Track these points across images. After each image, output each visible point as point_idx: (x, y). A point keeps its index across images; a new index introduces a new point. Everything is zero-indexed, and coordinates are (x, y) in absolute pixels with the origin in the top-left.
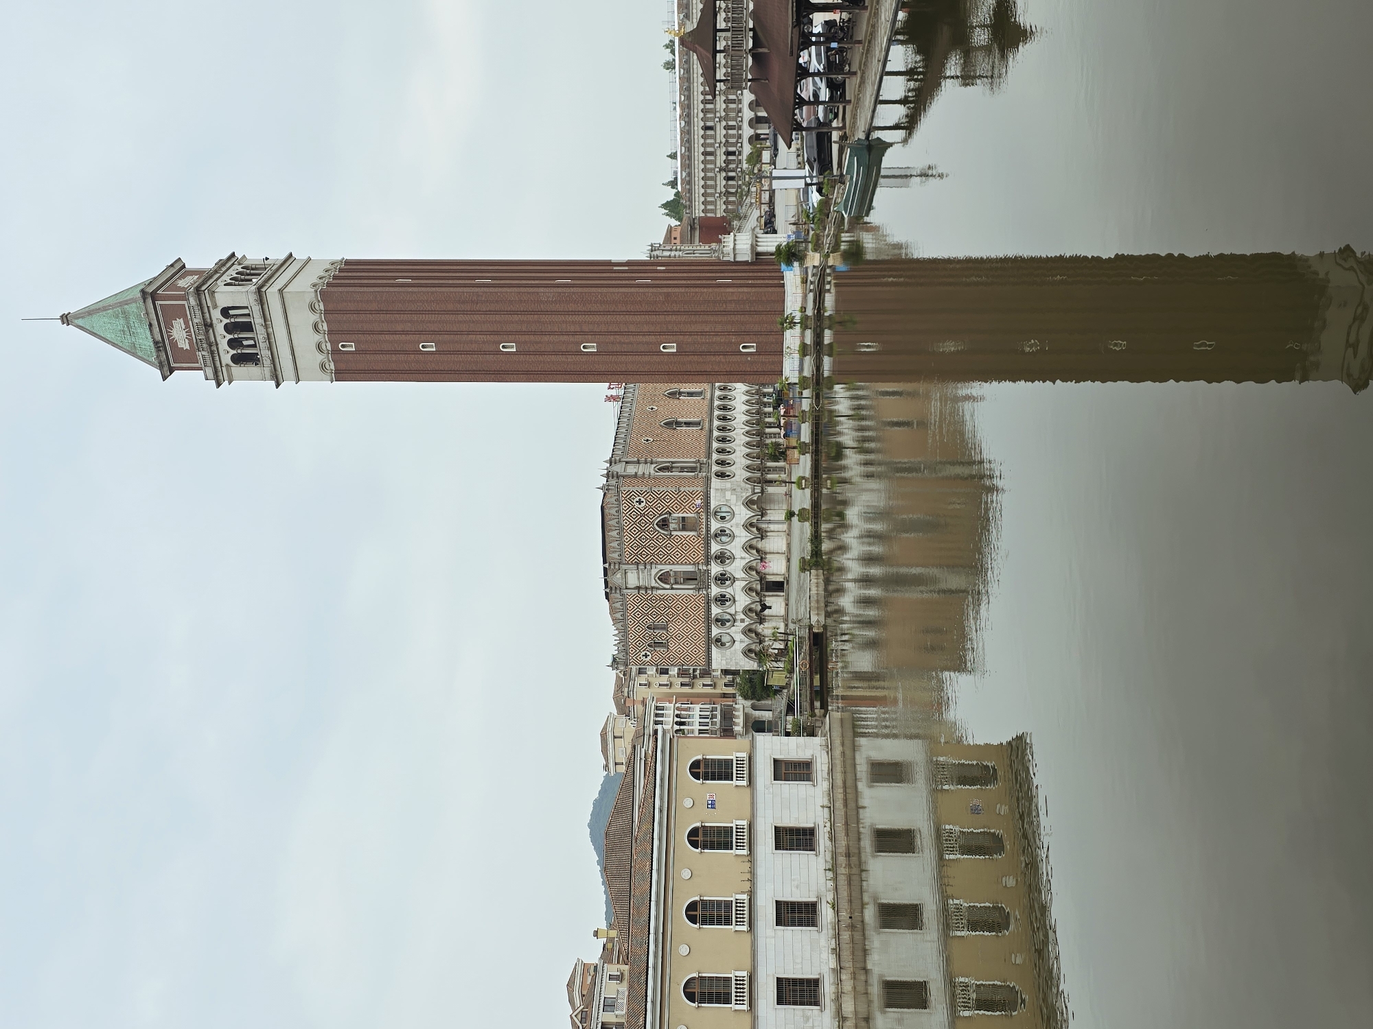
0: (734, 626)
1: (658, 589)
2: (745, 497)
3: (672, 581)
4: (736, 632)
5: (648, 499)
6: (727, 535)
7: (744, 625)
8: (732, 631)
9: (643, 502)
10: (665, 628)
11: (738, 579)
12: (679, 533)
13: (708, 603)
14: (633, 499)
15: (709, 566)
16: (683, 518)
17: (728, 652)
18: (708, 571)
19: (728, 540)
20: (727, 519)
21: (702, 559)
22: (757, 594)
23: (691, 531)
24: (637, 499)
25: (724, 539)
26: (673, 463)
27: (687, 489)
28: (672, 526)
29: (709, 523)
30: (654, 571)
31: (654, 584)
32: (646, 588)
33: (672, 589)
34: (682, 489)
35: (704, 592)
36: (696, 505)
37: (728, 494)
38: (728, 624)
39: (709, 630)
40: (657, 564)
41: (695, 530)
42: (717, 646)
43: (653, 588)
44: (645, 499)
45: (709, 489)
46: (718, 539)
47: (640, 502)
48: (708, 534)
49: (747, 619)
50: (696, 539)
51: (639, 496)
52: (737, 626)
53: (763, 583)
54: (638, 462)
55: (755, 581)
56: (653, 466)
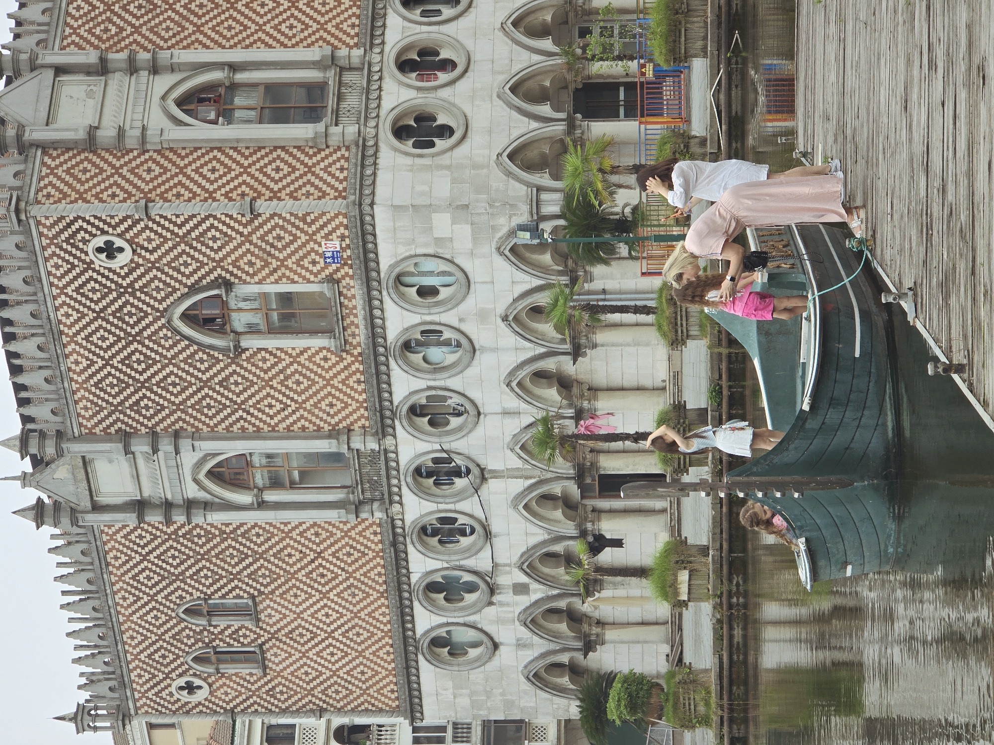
0: (491, 603)
1: (207, 506)
3: (259, 479)
4: (499, 621)
5: (140, 240)
6: (447, 343)
7: (524, 601)
8: (487, 618)
9: (121, 250)
10: (252, 612)
11: (496, 474)
12: (271, 343)
13: (394, 544)
14: (85, 241)
15: (389, 441)
16: (286, 299)
17: (477, 676)
18: (386, 457)
19: (451, 358)
20: (444, 293)
21: (361, 418)
22: (568, 505)
23: (313, 332)
24: (100, 241)
25: (436, 353)
27: (286, 206)
28: (239, 321)
29: (377, 313)
30: (189, 458)
31: (192, 491)
32: (168, 506)
33: (262, 505)
34: (264, 207)
35: (379, 515)
36: (323, 255)
37: (442, 223)
38: (470, 598)
39: (404, 616)
40: (196, 435)
41: (328, 332)
42: (434, 660)
43: (190, 505)
44: (130, 242)
45: (367, 209)
46: (417, 358)
47: (110, 251)
48: (375, 345)
50: (334, 359)
51: (104, 232)
52: (501, 604)
53: (588, 481)
54: (103, 69)
55: (559, 478)
56: (162, 83)
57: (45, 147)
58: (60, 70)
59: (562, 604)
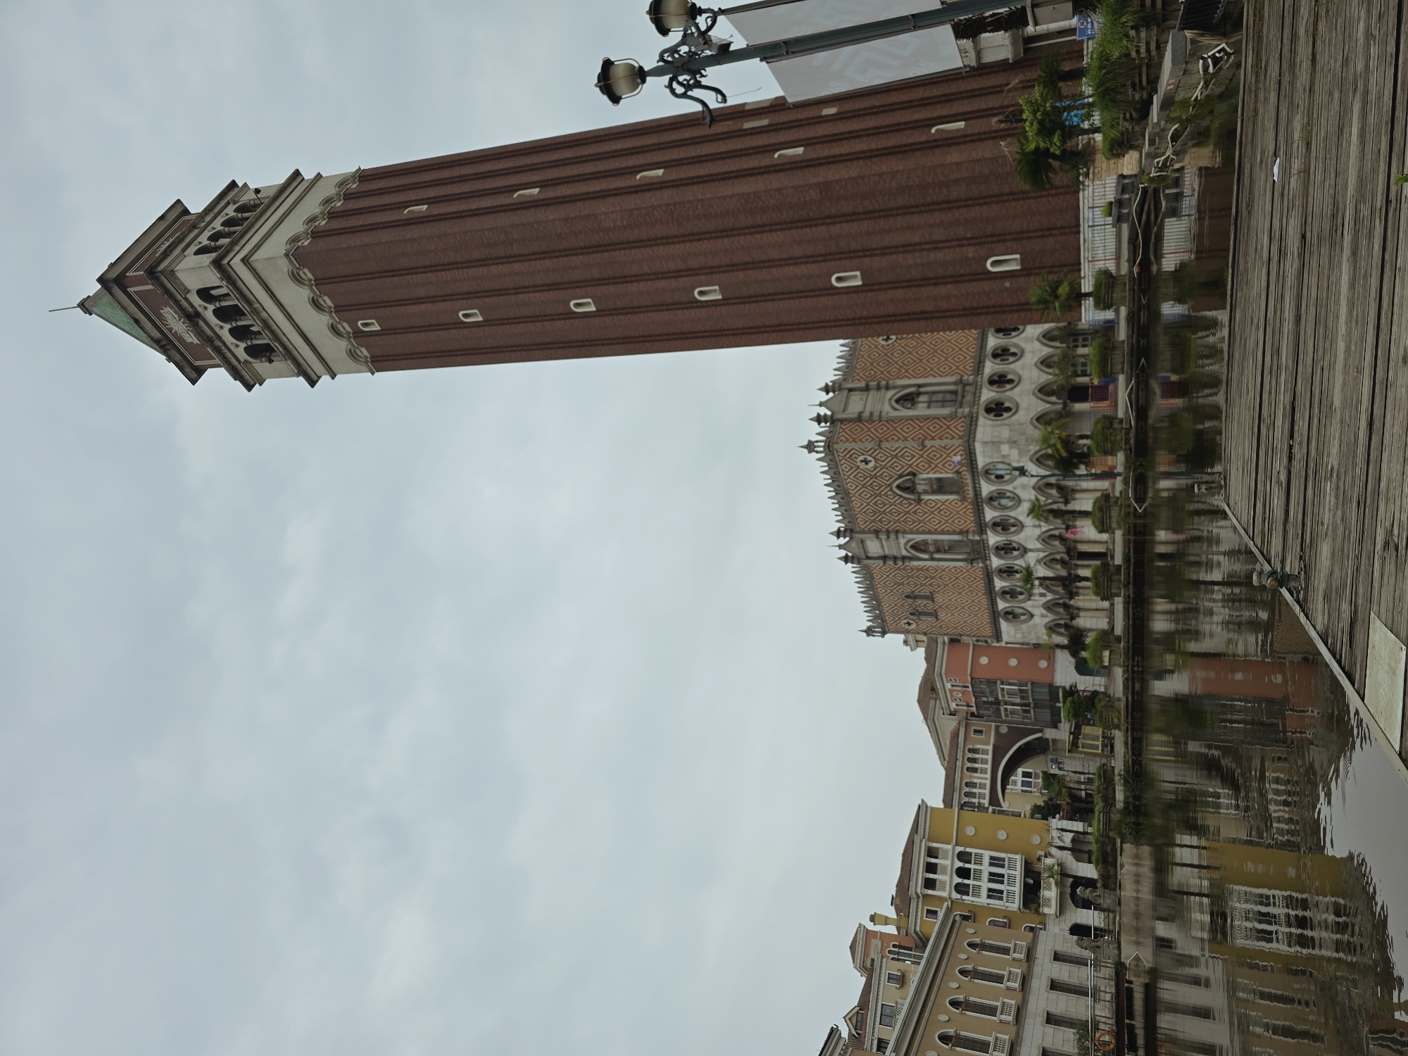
0: (1030, 600)
1: (911, 559)
2: (1033, 452)
3: (932, 548)
4: (1033, 606)
5: (878, 457)
6: (1009, 497)
7: (1044, 600)
8: (1028, 605)
9: (870, 461)
10: (931, 598)
11: (1031, 550)
12: (933, 497)
13: (988, 575)
14: (856, 458)
15: (984, 536)
16: (939, 480)
17: (1024, 626)
18: (983, 543)
19: (1010, 504)
20: (1007, 477)
21: (972, 527)
22: (1063, 562)
23: (951, 493)
24: (862, 458)
25: (1004, 502)
26: (920, 386)
27: (937, 443)
28: (920, 488)
29: (977, 485)
30: (902, 541)
31: (904, 553)
32: (895, 558)
33: (932, 559)
34: (928, 443)
35: (981, 565)
36: (953, 462)
37: (1005, 449)
38: (1021, 597)
39: (993, 603)
40: (905, 532)
41: (956, 493)
42: (1007, 620)
43: (904, 558)
44: (874, 458)
45: (971, 443)
46: (995, 503)
47: (866, 462)
48: (977, 499)
49: (1048, 594)
50: (960, 504)
51: (863, 454)
52: (1034, 600)
53: (1072, 554)
54: (867, 389)
55: (1058, 553)
56: (890, 394)
57: (842, 421)
58: (850, 390)
59: (1061, 601)
